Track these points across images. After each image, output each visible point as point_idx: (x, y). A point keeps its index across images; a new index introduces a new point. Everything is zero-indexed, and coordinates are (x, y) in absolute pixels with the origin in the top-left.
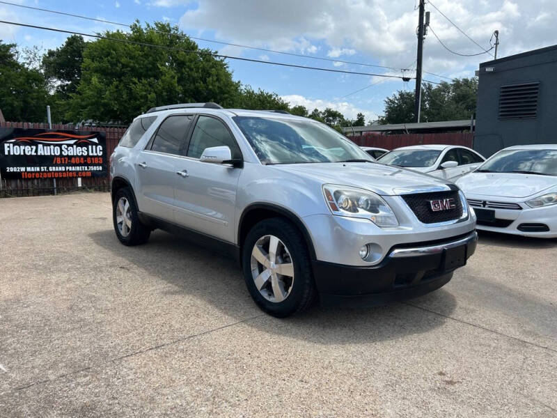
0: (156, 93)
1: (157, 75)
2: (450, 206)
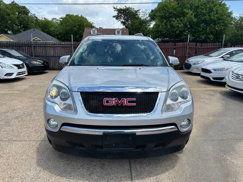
0: (183, 24)
1: (184, 14)
2: (127, 104)
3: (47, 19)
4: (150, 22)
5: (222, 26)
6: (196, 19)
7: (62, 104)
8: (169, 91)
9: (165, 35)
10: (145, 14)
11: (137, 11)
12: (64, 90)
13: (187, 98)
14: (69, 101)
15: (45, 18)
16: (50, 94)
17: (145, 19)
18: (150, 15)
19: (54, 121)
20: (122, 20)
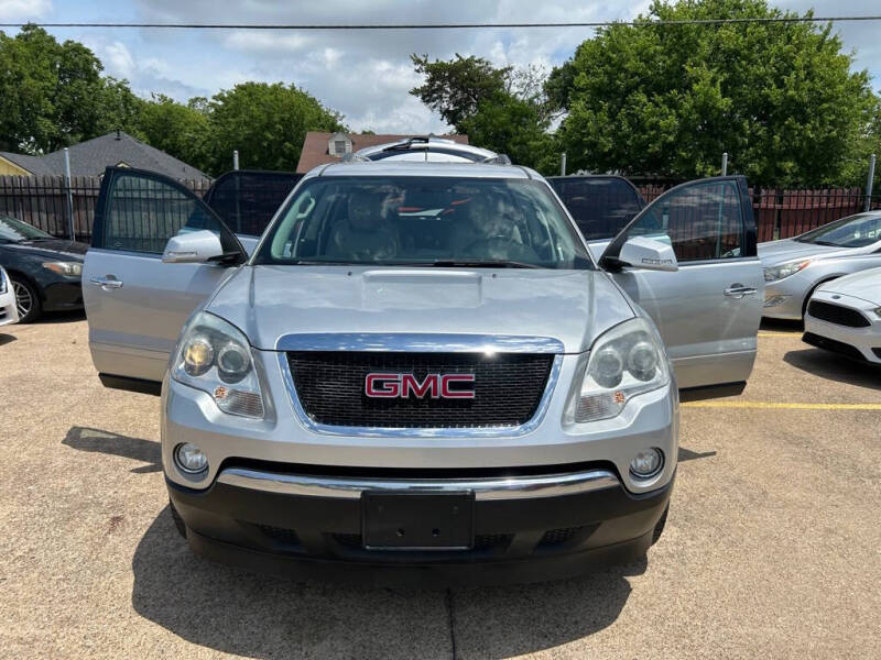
2: (445, 392)
3: (172, 101)
4: (548, 112)
5: (830, 127)
6: (728, 100)
7: (226, 394)
8: (590, 350)
9: (608, 159)
10: (528, 85)
11: (502, 72)
12: (232, 346)
13: (654, 375)
14: (249, 384)
15: (162, 96)
16: (184, 358)
17: (531, 101)
18: (548, 88)
19: (197, 452)
20: (445, 105)
